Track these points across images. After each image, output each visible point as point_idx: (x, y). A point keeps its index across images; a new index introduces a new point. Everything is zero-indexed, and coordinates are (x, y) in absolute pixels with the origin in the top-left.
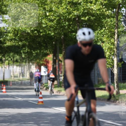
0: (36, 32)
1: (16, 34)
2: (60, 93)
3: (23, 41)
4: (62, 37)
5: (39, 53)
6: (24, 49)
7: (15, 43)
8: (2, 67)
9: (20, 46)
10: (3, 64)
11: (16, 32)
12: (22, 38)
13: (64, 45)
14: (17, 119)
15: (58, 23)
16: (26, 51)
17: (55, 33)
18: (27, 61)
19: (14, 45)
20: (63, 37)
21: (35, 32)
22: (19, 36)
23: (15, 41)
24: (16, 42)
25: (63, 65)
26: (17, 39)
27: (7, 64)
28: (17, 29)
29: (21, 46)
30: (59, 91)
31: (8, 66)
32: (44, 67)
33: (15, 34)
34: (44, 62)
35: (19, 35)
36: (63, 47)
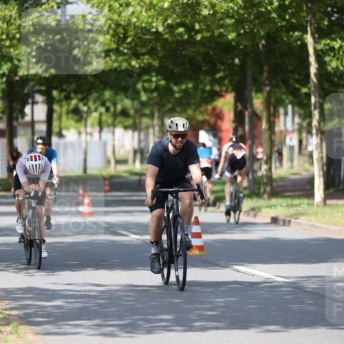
0: (181, 30)
1: (122, 36)
2: (255, 216)
3: (142, 57)
4: (261, 46)
5: (191, 91)
6: (146, 78)
7: (118, 61)
8: (80, 133)
9: (134, 72)
10: (83, 122)
11: (122, 31)
12: (138, 49)
13: (266, 68)
14: (125, 305)
15: (248, 5)
16: (153, 85)
17: (239, 35)
18: (156, 115)
19: (116, 69)
20: (263, 45)
21: (177, 31)
22: (130, 43)
23: (117, 57)
24: (122, 61)
25: (265, 129)
26: (125, 51)
27: (96, 121)
28: (122, 23)
29: (137, 71)
30: (253, 209)
31: (97, 128)
32: (209, 135)
33: (117, 38)
34: (207, 117)
35: (129, 40)
36: (265, 75)
